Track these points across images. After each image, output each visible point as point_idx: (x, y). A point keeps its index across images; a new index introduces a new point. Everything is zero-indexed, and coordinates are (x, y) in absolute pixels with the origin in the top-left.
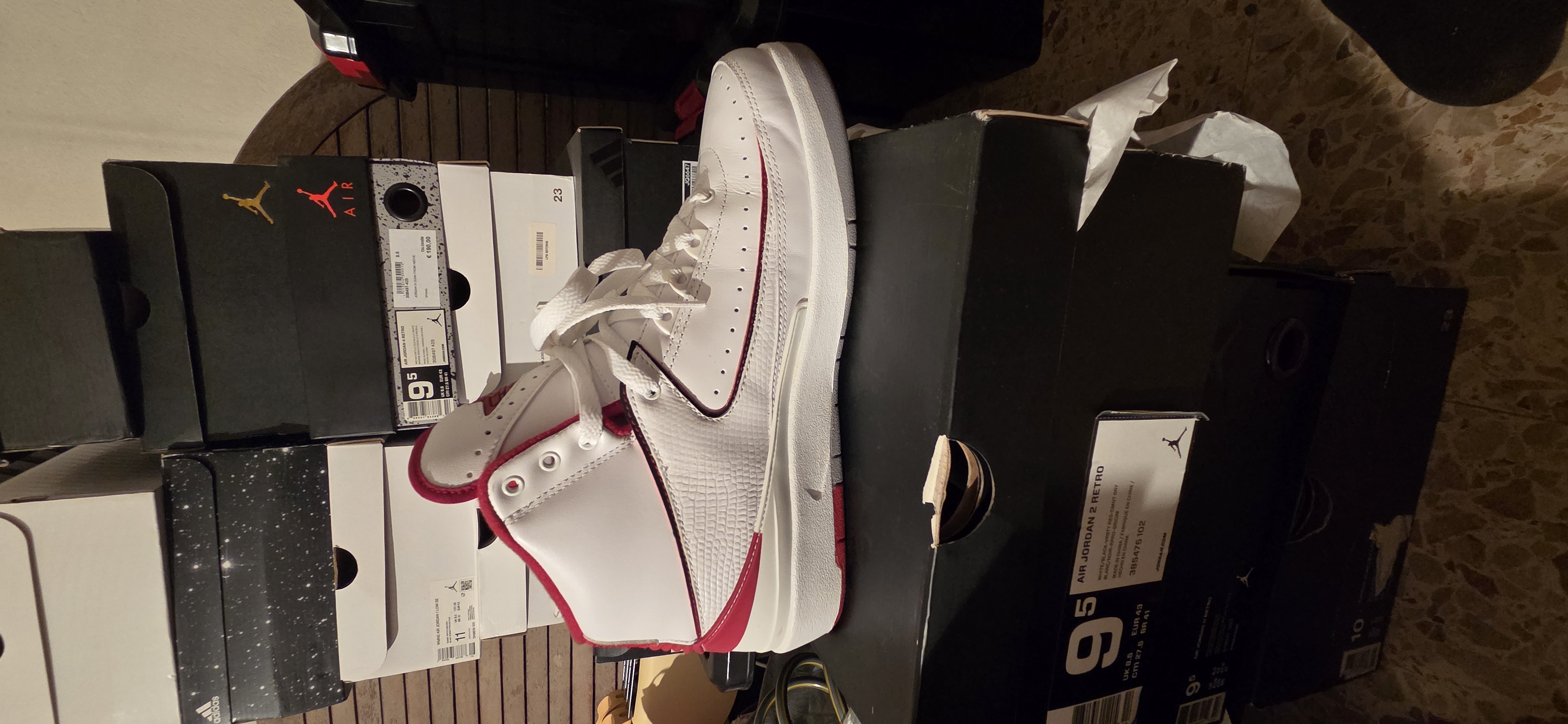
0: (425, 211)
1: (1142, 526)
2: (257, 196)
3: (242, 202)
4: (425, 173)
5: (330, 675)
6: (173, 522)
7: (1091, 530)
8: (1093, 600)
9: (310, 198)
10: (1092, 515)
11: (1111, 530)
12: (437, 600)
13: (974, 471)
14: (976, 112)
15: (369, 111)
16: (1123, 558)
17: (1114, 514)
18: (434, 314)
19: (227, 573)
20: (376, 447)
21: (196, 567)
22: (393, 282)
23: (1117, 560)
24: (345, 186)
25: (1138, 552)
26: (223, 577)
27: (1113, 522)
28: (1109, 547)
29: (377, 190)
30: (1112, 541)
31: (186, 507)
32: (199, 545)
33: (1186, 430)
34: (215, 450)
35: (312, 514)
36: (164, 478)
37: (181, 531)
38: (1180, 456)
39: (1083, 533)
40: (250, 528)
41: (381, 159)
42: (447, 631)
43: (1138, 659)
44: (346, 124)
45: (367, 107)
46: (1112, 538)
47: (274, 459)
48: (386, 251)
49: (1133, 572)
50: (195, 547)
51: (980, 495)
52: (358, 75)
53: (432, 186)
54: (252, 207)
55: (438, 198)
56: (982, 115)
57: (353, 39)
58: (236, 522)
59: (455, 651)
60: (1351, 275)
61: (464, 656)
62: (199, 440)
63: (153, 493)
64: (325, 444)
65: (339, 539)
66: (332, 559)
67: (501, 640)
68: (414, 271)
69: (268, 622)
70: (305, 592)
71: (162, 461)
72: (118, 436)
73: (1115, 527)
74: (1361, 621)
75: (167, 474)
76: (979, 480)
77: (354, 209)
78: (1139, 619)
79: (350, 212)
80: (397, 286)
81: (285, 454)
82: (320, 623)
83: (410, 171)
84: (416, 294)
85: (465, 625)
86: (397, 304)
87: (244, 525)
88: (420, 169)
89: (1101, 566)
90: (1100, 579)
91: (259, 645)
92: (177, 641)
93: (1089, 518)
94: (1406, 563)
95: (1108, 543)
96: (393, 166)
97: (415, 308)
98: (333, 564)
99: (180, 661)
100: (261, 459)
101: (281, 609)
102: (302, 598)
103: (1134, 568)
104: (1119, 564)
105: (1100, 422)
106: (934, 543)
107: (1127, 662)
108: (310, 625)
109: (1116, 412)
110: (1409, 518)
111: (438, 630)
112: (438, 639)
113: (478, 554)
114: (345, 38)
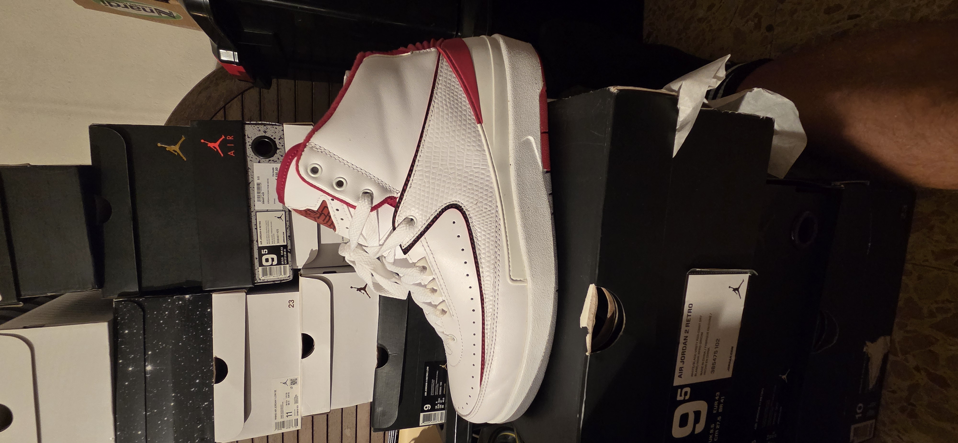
0: (275, 153)
1: (718, 342)
2: (177, 145)
3: (168, 148)
4: (276, 130)
5: (208, 438)
6: (118, 341)
7: (686, 345)
8: (688, 390)
9: (208, 145)
10: (686, 335)
11: (699, 345)
12: (275, 391)
13: (611, 307)
14: (610, 87)
15: (244, 96)
16: (707, 362)
17: (700, 334)
18: (279, 214)
19: (148, 373)
20: (242, 295)
21: (130, 369)
22: (255, 195)
23: (703, 364)
24: (229, 138)
25: (716, 359)
26: (147, 375)
27: (699, 340)
28: (697, 355)
29: (247, 140)
30: (699, 352)
31: (127, 332)
32: (133, 356)
33: (743, 281)
34: (145, 297)
35: (201, 336)
36: (114, 314)
37: (123, 346)
38: (740, 297)
39: (681, 346)
40: (164, 345)
41: (250, 122)
42: (281, 411)
43: (718, 428)
44: (229, 104)
45: (242, 93)
46: (700, 349)
47: (180, 302)
48: (252, 176)
49: (713, 371)
50: (130, 356)
51: (616, 321)
52: (238, 74)
53: (280, 137)
54: (174, 151)
55: (283, 145)
56: (613, 89)
57: (237, 53)
58: (156, 341)
59: (286, 424)
60: (842, 184)
61: (291, 427)
62: (136, 291)
63: (107, 323)
64: (211, 293)
65: (217, 353)
66: (213, 365)
67: (313, 417)
68: (268, 188)
69: (172, 404)
70: (196, 385)
71: (114, 303)
72: (89, 288)
73: (701, 343)
74: (861, 405)
75: (116, 311)
76: (615, 312)
77: (234, 151)
78: (717, 402)
79: (231, 153)
80: (258, 197)
81: (187, 299)
82: (204, 405)
83: (267, 129)
84: (268, 201)
85: (292, 408)
86: (257, 208)
87: (160, 343)
88: (273, 127)
89: (693, 367)
90: (692, 376)
91: (166, 419)
92: (117, 416)
93: (685, 337)
94: (888, 366)
95: (697, 353)
96: (257, 126)
97: (267, 210)
98: (213, 368)
99: (118, 429)
100: (173, 302)
101: (181, 396)
102: (193, 389)
103: (714, 369)
104: (704, 366)
105: (690, 276)
106: (588, 352)
107: (711, 430)
108: (197, 406)
109: (699, 270)
110: (888, 338)
111: (276, 410)
112: (276, 416)
113: (301, 362)
114: (232, 52)
